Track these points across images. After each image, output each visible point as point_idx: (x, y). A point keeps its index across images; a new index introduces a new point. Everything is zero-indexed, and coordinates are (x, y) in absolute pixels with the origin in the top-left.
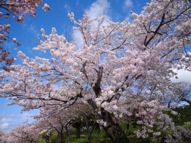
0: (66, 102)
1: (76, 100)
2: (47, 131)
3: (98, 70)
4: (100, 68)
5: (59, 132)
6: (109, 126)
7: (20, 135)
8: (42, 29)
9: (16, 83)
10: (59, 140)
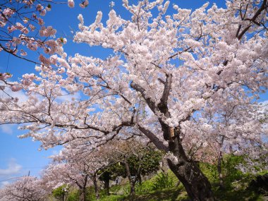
0: (106, 133)
1: (118, 132)
2: (65, 185)
3: (164, 78)
4: (167, 76)
5: (80, 187)
6: (181, 164)
7: (20, 194)
8: (80, 16)
9: (36, 101)
10: (82, 197)
